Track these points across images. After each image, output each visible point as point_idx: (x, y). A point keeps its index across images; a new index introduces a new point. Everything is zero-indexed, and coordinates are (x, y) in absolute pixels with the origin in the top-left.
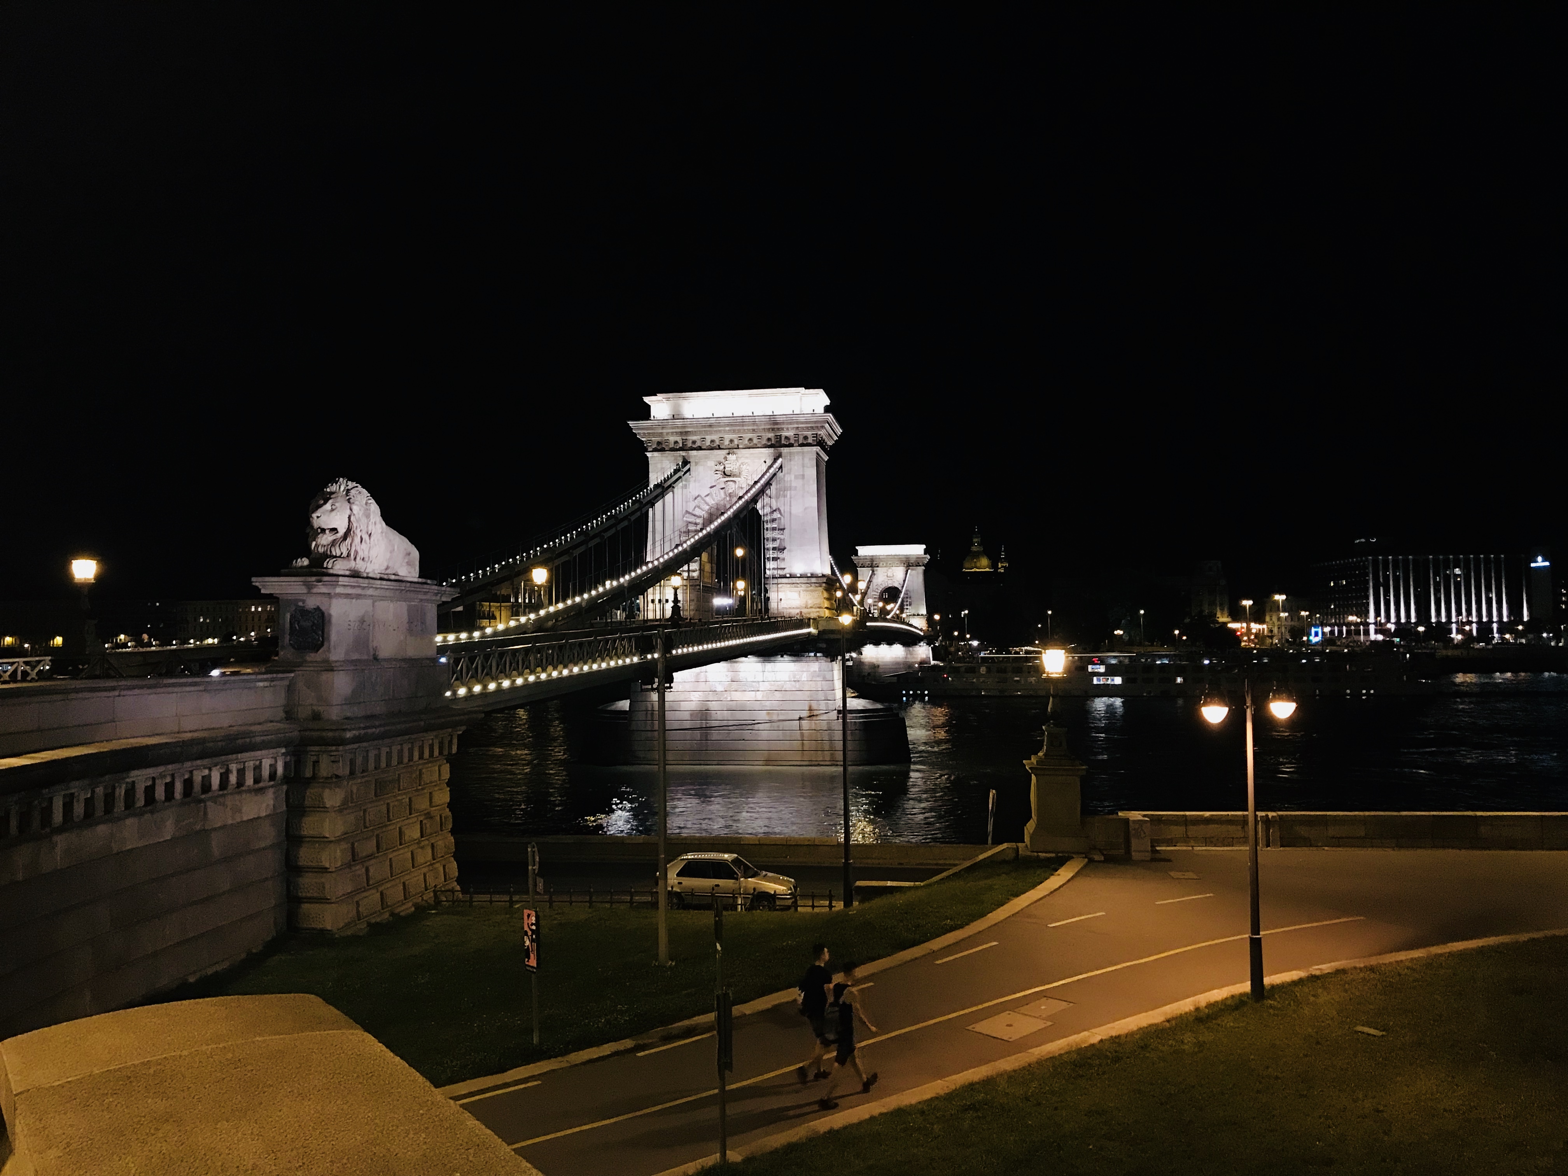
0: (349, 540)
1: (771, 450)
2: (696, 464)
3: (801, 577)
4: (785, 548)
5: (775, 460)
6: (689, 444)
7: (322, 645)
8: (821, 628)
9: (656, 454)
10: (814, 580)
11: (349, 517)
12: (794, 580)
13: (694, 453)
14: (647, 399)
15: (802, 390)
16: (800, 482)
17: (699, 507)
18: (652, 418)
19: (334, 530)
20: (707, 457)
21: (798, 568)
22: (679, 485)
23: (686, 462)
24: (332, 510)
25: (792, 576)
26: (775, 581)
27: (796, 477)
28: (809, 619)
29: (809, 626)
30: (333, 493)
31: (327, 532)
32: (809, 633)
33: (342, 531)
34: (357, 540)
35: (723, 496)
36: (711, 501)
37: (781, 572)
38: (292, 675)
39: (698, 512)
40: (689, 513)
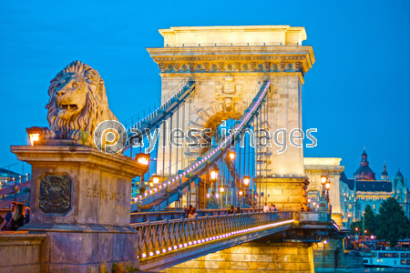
0: (86, 116)
1: (262, 74)
2: (200, 83)
3: (285, 177)
4: (271, 154)
5: (266, 82)
6: (195, 68)
7: (70, 208)
8: (301, 220)
9: (167, 74)
10: (294, 180)
11: (87, 96)
12: (278, 180)
13: (199, 74)
14: (161, 31)
15: (288, 27)
16: (285, 100)
17: (201, 118)
18: (165, 45)
19: (74, 106)
20: (209, 79)
21: (282, 171)
22: (187, 99)
23: (192, 82)
24: (74, 88)
25: (277, 177)
26: (265, 180)
27: (282, 96)
28: (292, 212)
29: (292, 218)
30: (74, 73)
31: (69, 107)
32: (292, 223)
33: (80, 107)
34: (94, 116)
35: (221, 109)
36: (211, 114)
37: (269, 174)
38: (44, 235)
39: (200, 122)
40: (193, 123)
